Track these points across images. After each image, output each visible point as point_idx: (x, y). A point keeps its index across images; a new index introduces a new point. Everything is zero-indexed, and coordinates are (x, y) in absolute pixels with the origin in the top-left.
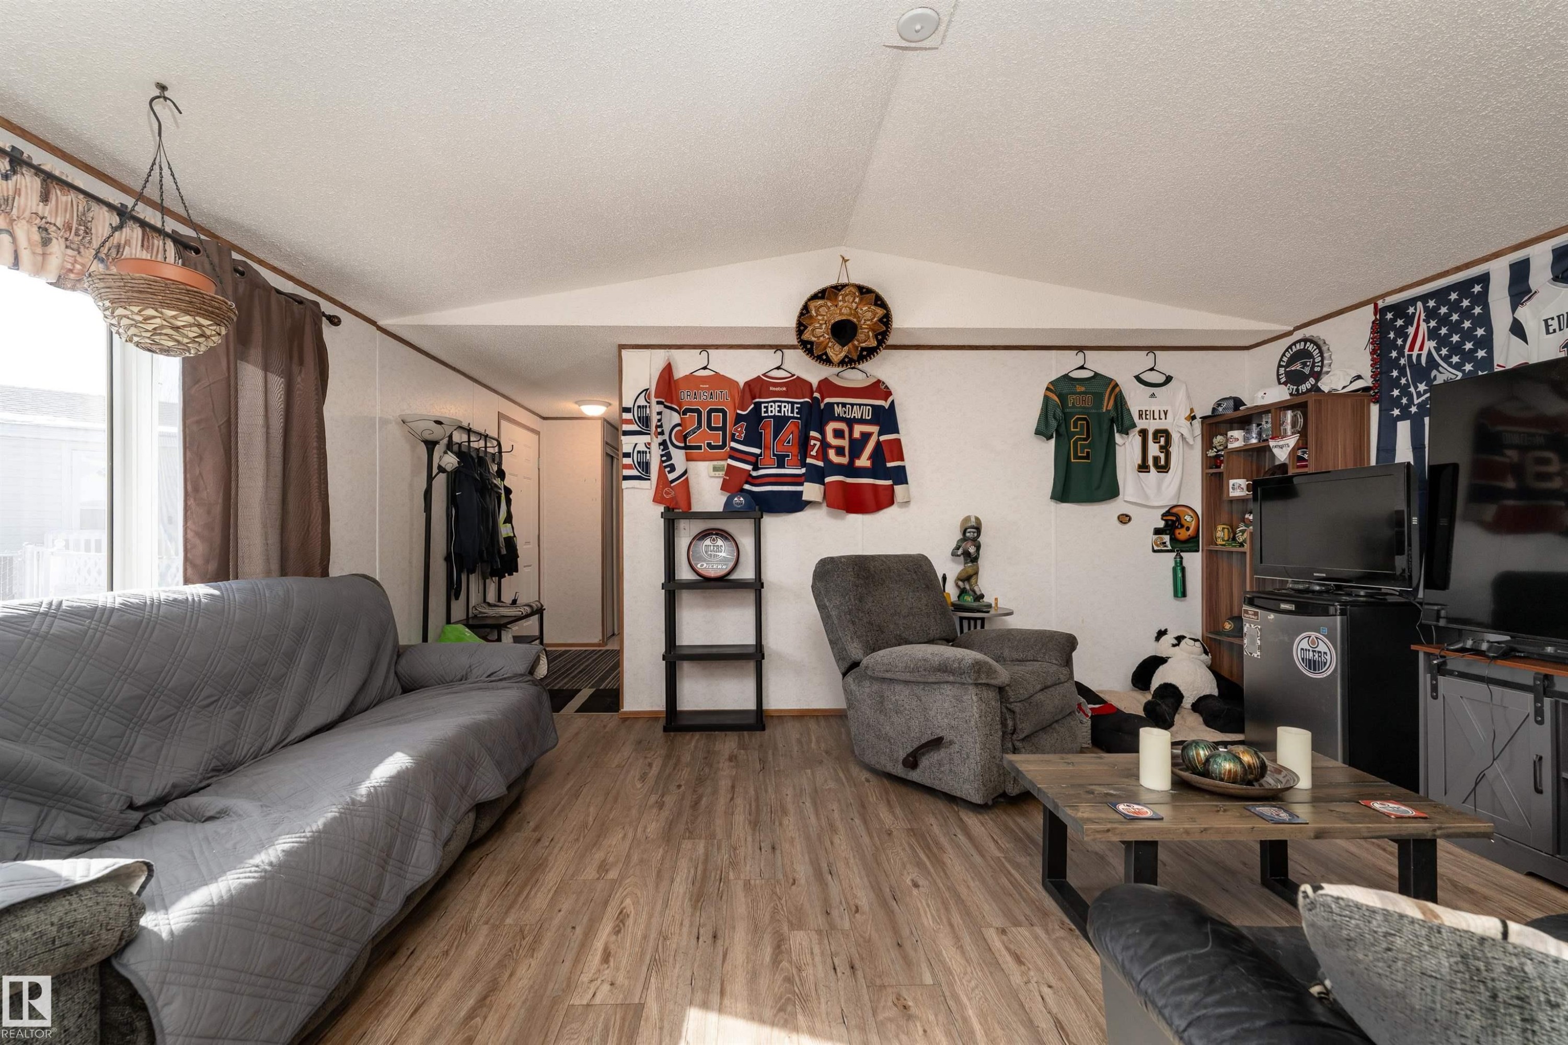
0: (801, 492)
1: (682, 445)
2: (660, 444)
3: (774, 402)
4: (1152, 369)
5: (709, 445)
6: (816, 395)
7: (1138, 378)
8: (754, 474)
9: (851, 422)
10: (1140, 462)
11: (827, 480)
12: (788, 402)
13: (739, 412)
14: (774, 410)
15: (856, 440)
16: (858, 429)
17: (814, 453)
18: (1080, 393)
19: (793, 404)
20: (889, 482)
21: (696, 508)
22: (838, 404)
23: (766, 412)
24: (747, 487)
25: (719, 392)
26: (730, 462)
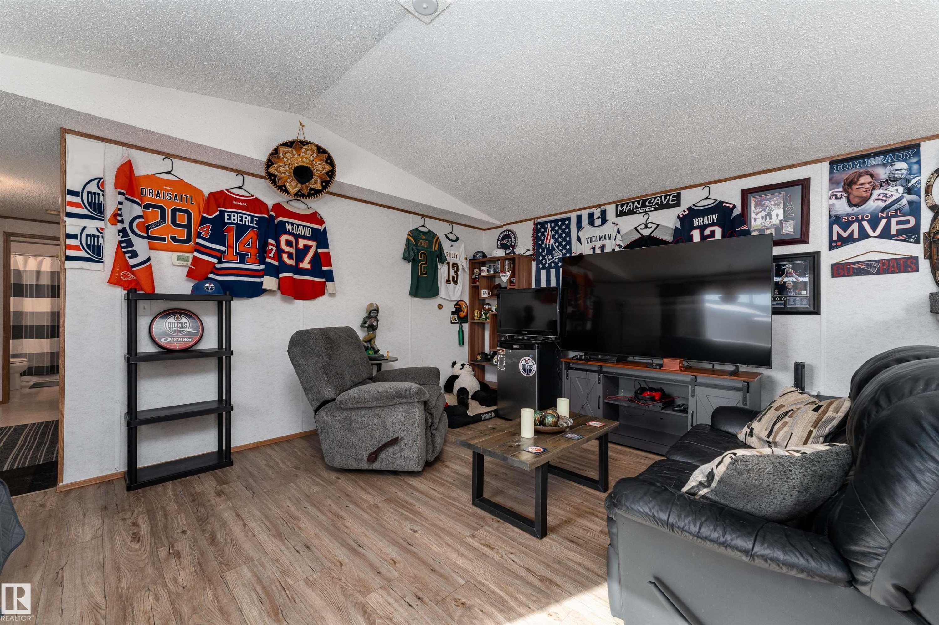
0: (262, 283)
1: (145, 235)
2: (119, 231)
3: (237, 213)
4: (451, 233)
5: (173, 238)
6: (272, 213)
7: (446, 235)
8: (218, 266)
9: (297, 237)
10: (447, 278)
11: (281, 275)
12: (249, 215)
13: (204, 215)
14: (236, 219)
15: (300, 249)
16: (302, 243)
17: (272, 255)
18: (423, 239)
19: (252, 217)
20: (323, 280)
21: (158, 290)
22: (288, 223)
23: (230, 219)
24: (211, 276)
25: (183, 195)
26: (196, 254)
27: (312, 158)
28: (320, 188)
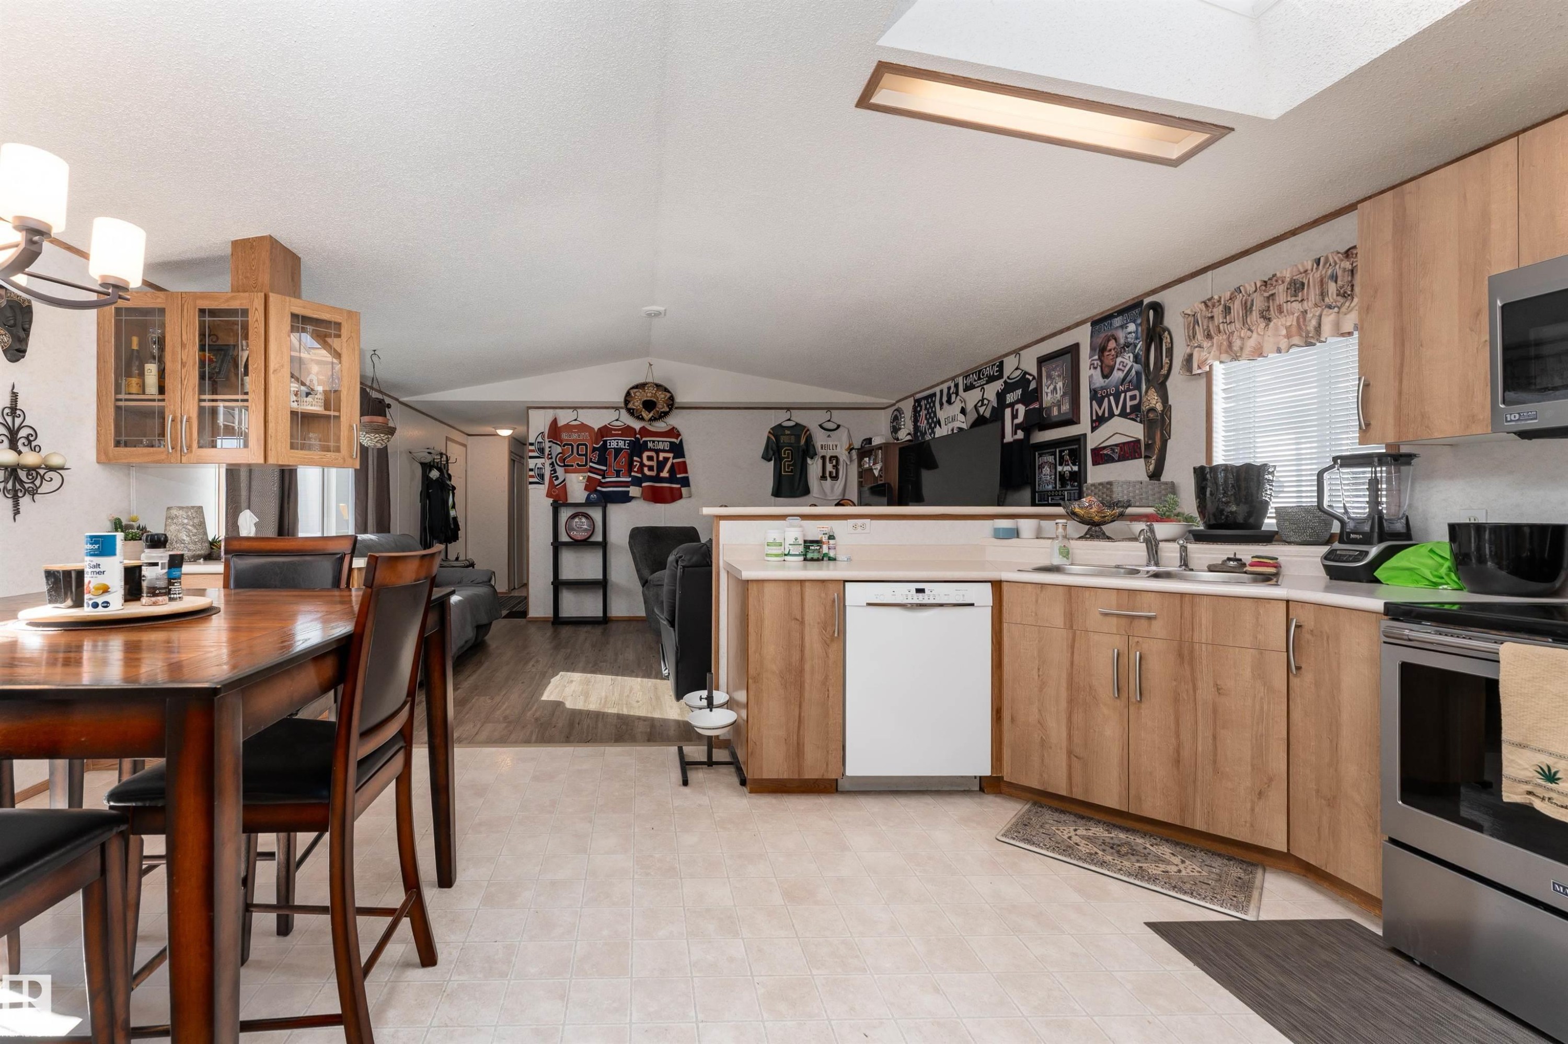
0: (629, 492)
1: (563, 464)
2: (550, 464)
3: (615, 440)
4: (829, 421)
5: (578, 464)
6: (638, 436)
7: (821, 426)
8: (603, 481)
9: (657, 452)
10: (821, 474)
11: (644, 484)
12: (622, 440)
13: (594, 445)
14: (614, 444)
15: (661, 461)
16: (662, 456)
17: (636, 469)
18: (788, 435)
19: (625, 441)
20: (678, 486)
21: (570, 501)
22: (650, 441)
23: (610, 445)
24: (598, 488)
25: (583, 434)
26: (590, 474)
27: (654, 392)
28: (668, 410)
